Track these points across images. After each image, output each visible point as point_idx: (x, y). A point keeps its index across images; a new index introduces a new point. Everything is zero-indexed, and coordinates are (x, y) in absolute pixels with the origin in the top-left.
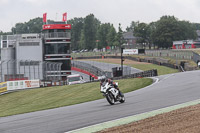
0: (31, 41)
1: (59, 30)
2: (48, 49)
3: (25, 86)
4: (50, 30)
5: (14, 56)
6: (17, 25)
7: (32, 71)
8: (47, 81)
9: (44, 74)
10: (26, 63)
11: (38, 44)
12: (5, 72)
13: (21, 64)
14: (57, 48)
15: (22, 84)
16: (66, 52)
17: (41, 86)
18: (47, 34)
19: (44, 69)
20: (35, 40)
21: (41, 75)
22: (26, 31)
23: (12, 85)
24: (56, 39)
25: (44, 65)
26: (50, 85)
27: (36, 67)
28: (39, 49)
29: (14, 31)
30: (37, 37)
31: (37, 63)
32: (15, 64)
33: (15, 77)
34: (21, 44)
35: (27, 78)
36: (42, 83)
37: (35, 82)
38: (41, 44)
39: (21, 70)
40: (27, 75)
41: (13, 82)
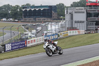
0: (80, 11)
1: (94, 6)
2: (89, 15)
3: (77, 33)
4: (90, 6)
5: (72, 18)
6: (74, 3)
7: (81, 26)
8: (88, 31)
9: (87, 27)
10: (78, 22)
11: (84, 12)
12: (67, 26)
13: (76, 22)
14: (93, 15)
15: (76, 32)
16: (97, 17)
17: (85, 33)
18: (88, 7)
19: (87, 25)
20: (83, 11)
21: (85, 28)
22: (78, 6)
23: (71, 33)
24: (93, 10)
25: (87, 23)
26: (90, 33)
27: (83, 24)
28: (85, 15)
29: (72, 6)
30: (83, 9)
31: (83, 22)
32: (72, 22)
33: (72, 28)
34: (75, 12)
35: (78, 29)
36: (86, 32)
37: (82, 31)
38: (85, 12)
39: (75, 25)
40: (78, 28)
41: (72, 31)
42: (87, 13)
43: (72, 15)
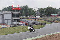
0: (8, 13)
1: (17, 10)
2: (13, 15)
3: (6, 27)
4: (14, 10)
5: (3, 17)
6: (4, 8)
7: (8, 22)
8: (13, 25)
9: (12, 23)
10: (7, 20)
13: (5, 20)
14: (16, 15)
15: (5, 26)
16: (19, 17)
17: (11, 27)
18: (13, 11)
19: (12, 22)
20: (10, 13)
22: (7, 10)
23: (2, 26)
24: (16, 13)
25: (12, 20)
27: (10, 21)
28: (11, 15)
29: (3, 10)
30: (10, 12)
31: (10, 20)
32: (3, 20)
34: (5, 14)
35: (7, 24)
36: (11, 26)
37: (9, 25)
38: (11, 14)
39: (5, 22)
41: (3, 25)
42: (12, 14)
43: (3, 15)
